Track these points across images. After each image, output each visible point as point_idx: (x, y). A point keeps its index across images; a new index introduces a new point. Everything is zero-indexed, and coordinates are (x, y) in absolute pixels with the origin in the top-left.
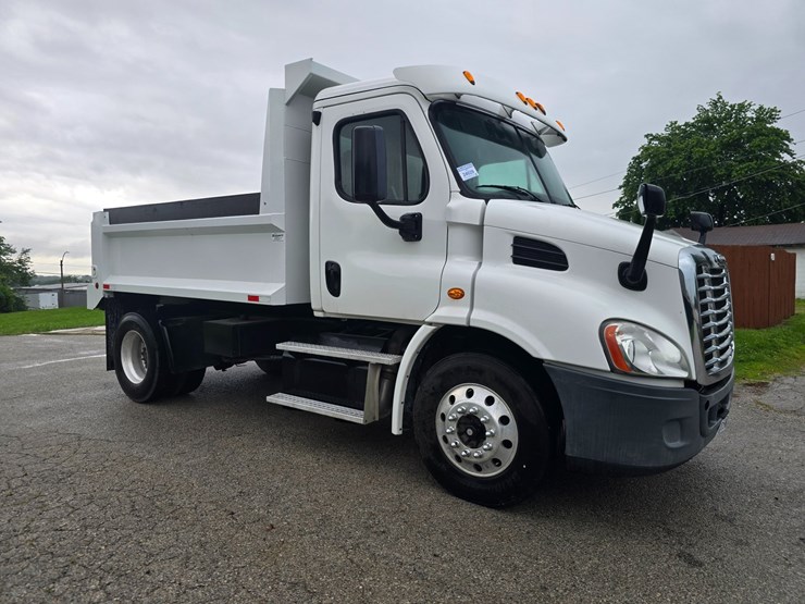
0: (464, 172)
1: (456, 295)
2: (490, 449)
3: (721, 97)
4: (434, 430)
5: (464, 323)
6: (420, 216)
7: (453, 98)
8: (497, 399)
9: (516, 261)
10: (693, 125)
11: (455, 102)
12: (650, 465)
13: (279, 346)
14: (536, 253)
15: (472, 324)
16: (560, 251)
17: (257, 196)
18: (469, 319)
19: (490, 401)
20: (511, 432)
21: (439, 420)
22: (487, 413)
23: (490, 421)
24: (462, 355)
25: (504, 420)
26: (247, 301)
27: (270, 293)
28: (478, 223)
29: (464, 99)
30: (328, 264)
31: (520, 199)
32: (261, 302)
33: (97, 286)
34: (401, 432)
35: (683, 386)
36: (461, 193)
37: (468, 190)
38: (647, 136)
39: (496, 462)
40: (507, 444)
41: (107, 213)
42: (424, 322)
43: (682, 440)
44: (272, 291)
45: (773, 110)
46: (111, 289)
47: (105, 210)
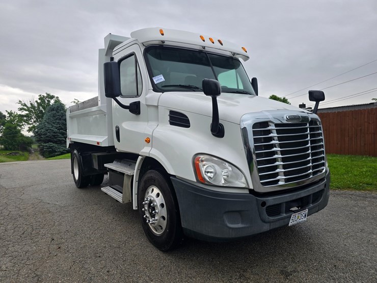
0: (156, 79)
1: (148, 141)
2: (157, 220)
6: (139, 102)
7: (161, 43)
8: (161, 194)
11: (162, 45)
12: (218, 236)
13: (105, 165)
15: (150, 156)
16: (187, 117)
17: (97, 98)
19: (158, 195)
20: (164, 212)
22: (156, 202)
23: (156, 205)
25: (162, 205)
26: (96, 144)
27: (101, 141)
28: (156, 105)
29: (166, 43)
30: (116, 127)
31: (195, 91)
32: (100, 145)
33: (68, 139)
34: (137, 208)
35: (248, 192)
36: (153, 90)
37: (156, 88)
39: (161, 227)
40: (163, 218)
41: (70, 108)
42: (139, 155)
43: (242, 223)
46: (71, 140)
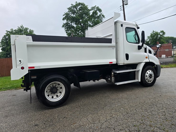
1: (146, 58)
3: (22, 26)
5: (149, 61)
9: (149, 53)
10: (17, 30)
16: (151, 51)
17: (112, 39)
26: (109, 63)
30: (126, 54)
33: (23, 68)
34: (140, 81)
38: (6, 31)
41: (31, 36)
42: (142, 62)
45: (33, 30)
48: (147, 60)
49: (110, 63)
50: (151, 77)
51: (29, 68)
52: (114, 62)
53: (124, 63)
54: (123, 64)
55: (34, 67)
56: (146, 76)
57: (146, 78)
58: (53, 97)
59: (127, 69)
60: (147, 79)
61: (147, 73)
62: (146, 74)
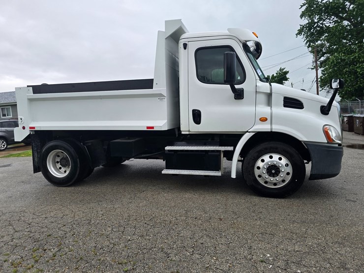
0: (259, 72)
1: (263, 120)
4: (254, 173)
5: (270, 131)
6: (243, 89)
8: (283, 158)
9: (285, 106)
11: (245, 43)
13: (167, 148)
14: (292, 103)
15: (273, 131)
16: (300, 102)
17: (152, 80)
18: (271, 129)
20: (290, 169)
21: (256, 169)
22: (280, 163)
23: (281, 166)
24: (267, 143)
25: (287, 165)
26: (146, 129)
28: (270, 92)
30: (194, 111)
32: (155, 129)
37: (261, 79)
39: (283, 181)
40: (288, 174)
41: (31, 88)
42: (247, 132)
44: (161, 124)
46: (36, 129)
47: (28, 86)
48: (265, 127)
49: (148, 128)
50: (273, 171)
51: (30, 128)
52: (157, 126)
53: (189, 131)
54: (187, 133)
55: (34, 128)
56: (259, 168)
57: (257, 172)
58: (65, 172)
59: (205, 144)
60: (260, 176)
61: (263, 161)
62: (259, 163)
